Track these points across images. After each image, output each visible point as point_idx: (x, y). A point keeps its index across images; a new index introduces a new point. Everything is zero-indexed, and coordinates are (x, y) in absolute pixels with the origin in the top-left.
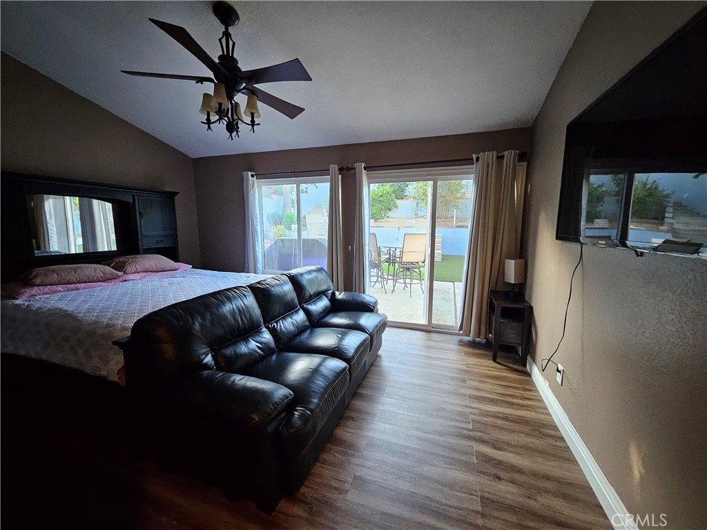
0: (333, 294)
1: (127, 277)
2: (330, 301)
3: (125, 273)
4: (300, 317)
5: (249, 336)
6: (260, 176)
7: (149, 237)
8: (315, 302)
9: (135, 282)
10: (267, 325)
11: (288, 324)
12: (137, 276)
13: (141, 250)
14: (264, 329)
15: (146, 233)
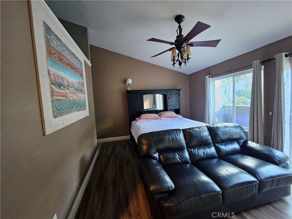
0: (246, 142)
1: (161, 119)
2: (241, 146)
3: (161, 117)
4: (212, 150)
5: (176, 152)
6: (212, 76)
7: (170, 105)
8: (225, 145)
9: (163, 120)
10: (188, 149)
11: (201, 152)
12: (164, 118)
13: (168, 110)
14: (186, 151)
15: (170, 104)
